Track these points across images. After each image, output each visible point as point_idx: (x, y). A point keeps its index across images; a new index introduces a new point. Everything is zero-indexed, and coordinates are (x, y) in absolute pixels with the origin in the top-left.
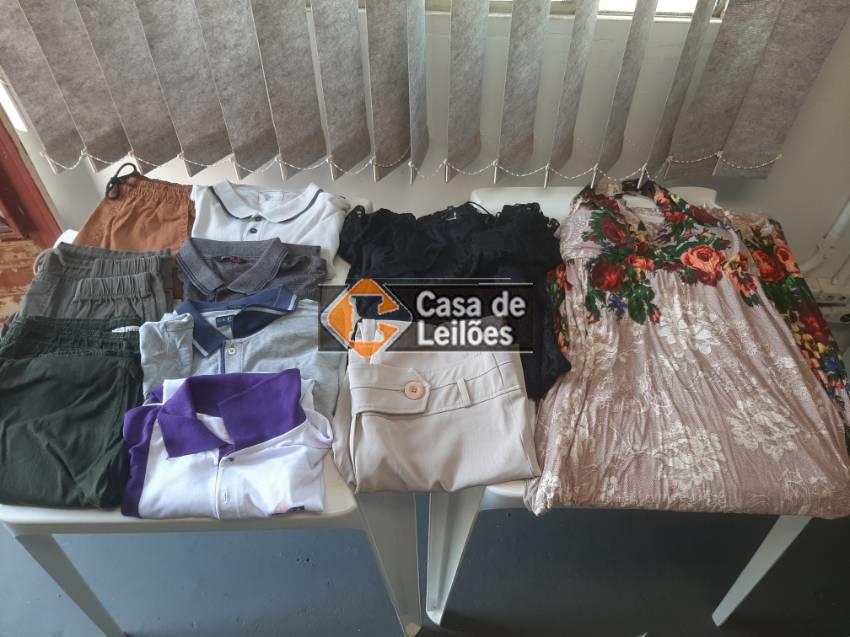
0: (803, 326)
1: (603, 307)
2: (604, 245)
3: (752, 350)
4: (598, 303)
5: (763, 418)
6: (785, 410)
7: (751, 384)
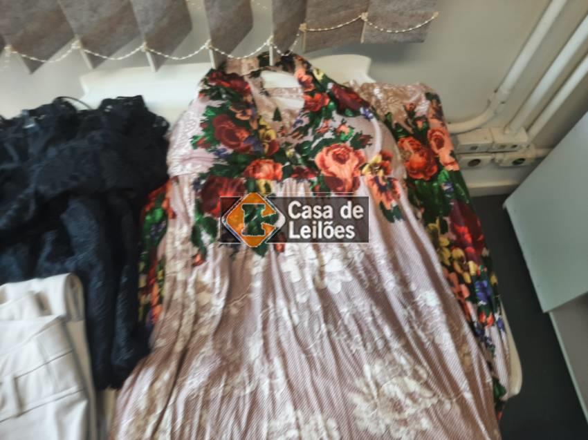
0: (454, 237)
1: (211, 242)
2: (218, 153)
3: (390, 284)
4: (206, 237)
5: (392, 388)
6: (422, 372)
7: (383, 338)
